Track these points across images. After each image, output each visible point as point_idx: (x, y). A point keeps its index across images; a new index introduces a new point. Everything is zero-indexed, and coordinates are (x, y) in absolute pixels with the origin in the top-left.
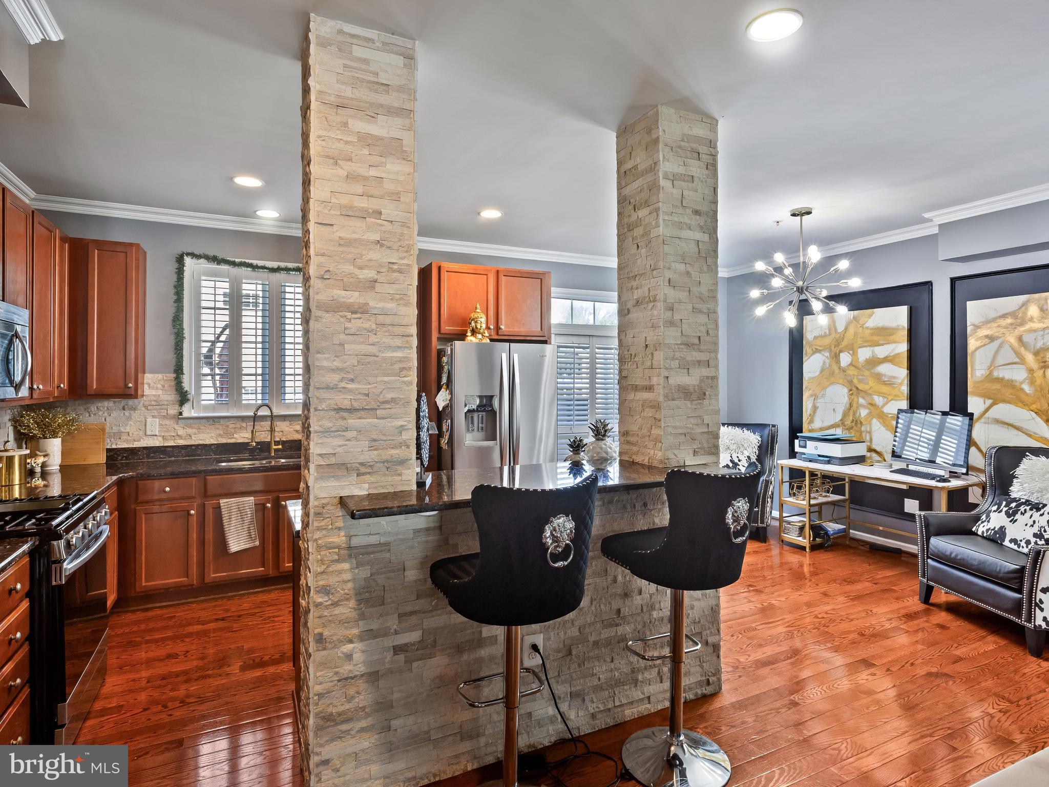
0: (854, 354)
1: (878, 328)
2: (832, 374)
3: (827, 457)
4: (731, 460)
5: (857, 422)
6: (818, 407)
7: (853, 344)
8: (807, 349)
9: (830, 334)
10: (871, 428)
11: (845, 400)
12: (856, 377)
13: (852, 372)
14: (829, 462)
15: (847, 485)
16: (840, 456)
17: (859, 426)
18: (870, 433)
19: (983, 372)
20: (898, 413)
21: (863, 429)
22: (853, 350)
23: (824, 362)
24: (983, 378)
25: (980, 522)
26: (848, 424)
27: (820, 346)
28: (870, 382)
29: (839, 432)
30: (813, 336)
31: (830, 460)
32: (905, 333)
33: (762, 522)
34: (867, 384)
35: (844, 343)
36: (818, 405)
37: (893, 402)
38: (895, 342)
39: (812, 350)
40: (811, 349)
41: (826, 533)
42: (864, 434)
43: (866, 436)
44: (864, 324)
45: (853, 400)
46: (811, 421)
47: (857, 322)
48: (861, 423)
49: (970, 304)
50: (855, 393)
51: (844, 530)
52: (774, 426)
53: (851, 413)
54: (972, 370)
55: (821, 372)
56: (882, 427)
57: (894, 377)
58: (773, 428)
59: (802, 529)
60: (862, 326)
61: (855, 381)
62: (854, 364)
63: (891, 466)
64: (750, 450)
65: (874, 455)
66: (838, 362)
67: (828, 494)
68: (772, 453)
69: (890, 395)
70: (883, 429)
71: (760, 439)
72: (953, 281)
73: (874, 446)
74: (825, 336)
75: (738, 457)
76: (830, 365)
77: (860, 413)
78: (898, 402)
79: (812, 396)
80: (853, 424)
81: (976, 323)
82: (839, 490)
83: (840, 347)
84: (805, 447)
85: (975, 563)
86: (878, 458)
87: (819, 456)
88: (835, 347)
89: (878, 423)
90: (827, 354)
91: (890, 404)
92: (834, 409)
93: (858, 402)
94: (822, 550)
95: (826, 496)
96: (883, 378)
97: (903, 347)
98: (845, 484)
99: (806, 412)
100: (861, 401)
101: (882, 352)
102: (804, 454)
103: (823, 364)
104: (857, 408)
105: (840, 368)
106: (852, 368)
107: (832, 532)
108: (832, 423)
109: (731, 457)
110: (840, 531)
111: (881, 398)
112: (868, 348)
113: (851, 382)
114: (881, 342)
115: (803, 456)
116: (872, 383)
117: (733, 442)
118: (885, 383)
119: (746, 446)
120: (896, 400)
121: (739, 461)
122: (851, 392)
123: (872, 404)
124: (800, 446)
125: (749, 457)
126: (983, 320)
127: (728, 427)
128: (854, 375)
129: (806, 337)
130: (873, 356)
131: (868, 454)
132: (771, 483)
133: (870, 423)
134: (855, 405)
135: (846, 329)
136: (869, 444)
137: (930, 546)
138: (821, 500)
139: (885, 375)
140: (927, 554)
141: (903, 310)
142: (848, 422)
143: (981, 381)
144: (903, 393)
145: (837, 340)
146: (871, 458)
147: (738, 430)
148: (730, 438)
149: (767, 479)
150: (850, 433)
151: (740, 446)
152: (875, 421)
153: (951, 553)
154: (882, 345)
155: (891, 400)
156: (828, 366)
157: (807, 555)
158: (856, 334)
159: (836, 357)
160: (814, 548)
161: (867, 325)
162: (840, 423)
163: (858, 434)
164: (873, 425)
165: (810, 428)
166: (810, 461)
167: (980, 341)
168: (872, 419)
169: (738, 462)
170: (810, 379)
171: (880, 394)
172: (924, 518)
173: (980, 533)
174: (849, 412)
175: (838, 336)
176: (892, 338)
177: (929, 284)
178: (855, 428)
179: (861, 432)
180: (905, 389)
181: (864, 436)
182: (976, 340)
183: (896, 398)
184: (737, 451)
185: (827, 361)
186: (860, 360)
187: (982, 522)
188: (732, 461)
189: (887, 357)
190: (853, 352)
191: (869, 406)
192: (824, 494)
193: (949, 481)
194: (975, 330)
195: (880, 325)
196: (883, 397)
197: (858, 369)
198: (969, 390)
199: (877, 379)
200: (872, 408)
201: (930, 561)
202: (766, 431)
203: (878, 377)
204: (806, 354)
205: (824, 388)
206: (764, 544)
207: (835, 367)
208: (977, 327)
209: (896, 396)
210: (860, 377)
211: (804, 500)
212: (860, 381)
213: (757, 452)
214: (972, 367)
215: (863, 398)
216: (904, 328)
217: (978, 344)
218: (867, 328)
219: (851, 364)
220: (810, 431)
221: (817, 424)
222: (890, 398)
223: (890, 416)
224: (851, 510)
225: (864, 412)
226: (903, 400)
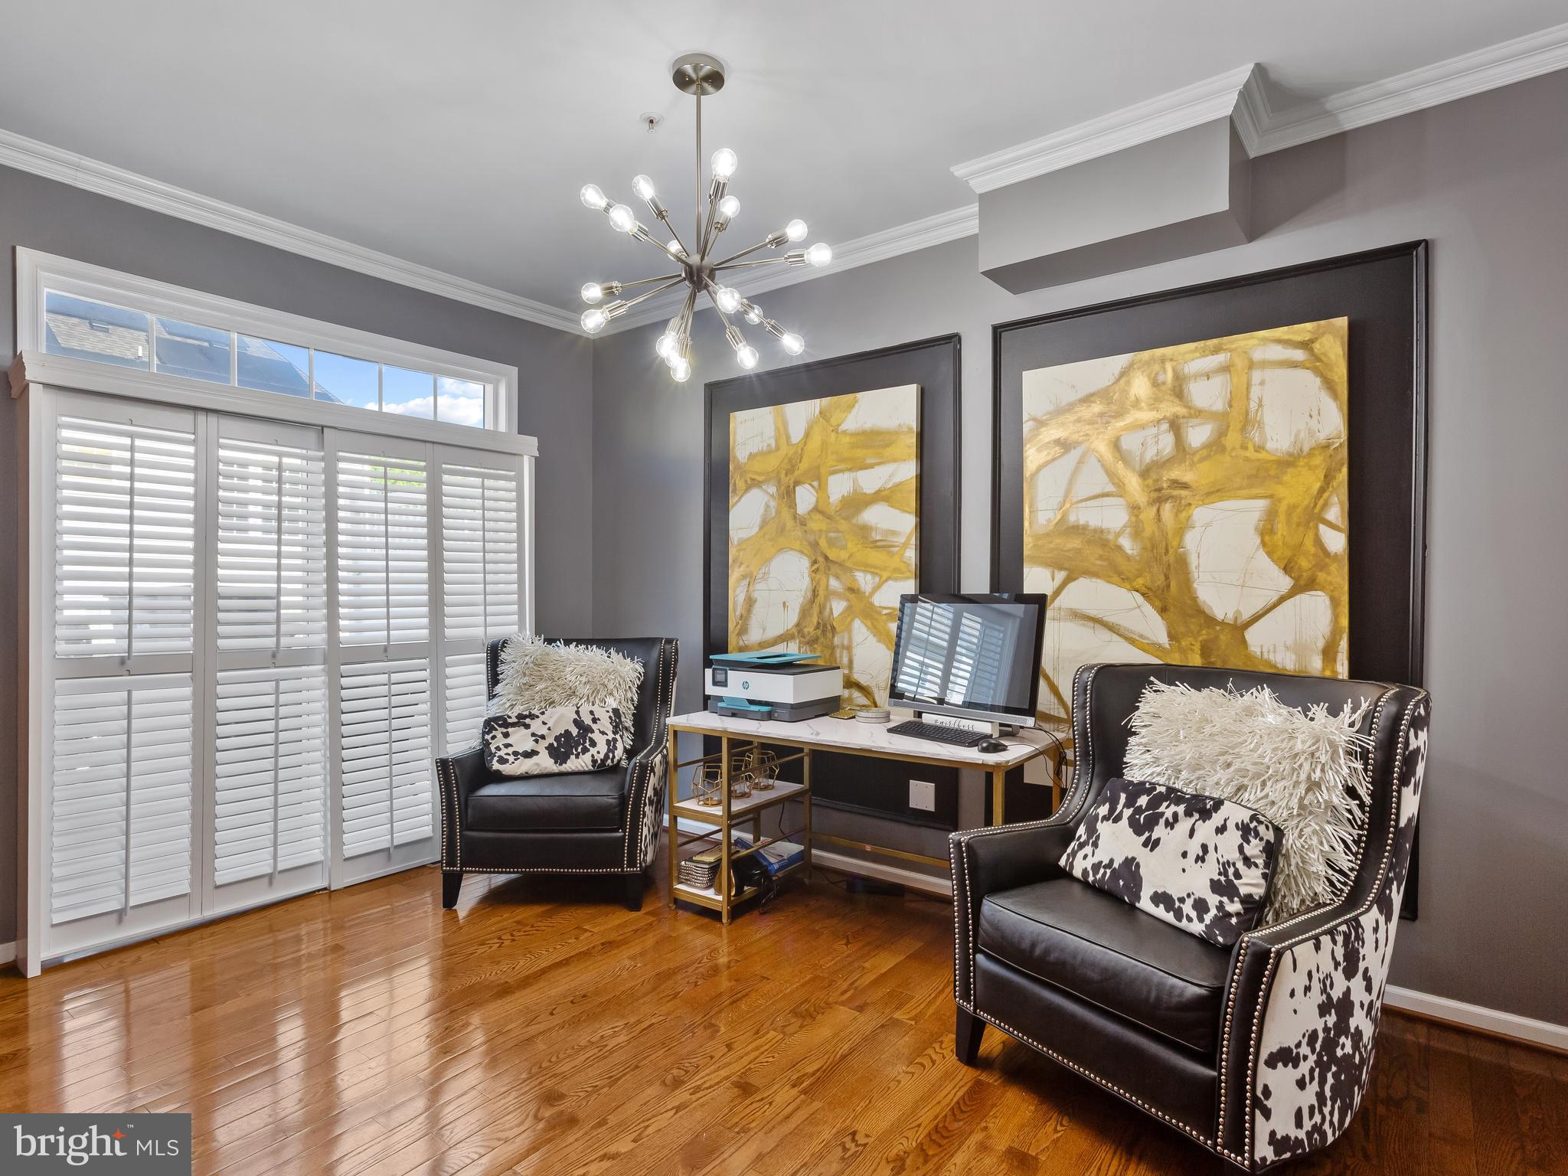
0: (822, 489)
1: (864, 433)
2: (782, 530)
3: (767, 704)
4: (575, 722)
5: (826, 628)
6: (755, 601)
7: (818, 467)
8: (736, 480)
9: (778, 448)
10: (850, 640)
11: (805, 583)
12: (824, 535)
13: (817, 524)
14: (769, 716)
15: (806, 761)
16: (790, 700)
17: (829, 635)
18: (849, 648)
19: (1050, 515)
20: (902, 604)
21: (837, 641)
22: (818, 478)
23: (767, 506)
24: (1051, 527)
25: (1073, 845)
26: (809, 633)
27: (760, 474)
28: (850, 545)
29: (792, 650)
30: (748, 454)
31: (771, 711)
32: (913, 440)
33: (632, 863)
34: (844, 548)
35: (803, 466)
36: (756, 595)
37: (890, 582)
38: (895, 460)
39: (746, 481)
40: (743, 480)
41: (766, 872)
42: (838, 651)
43: (841, 657)
44: (839, 425)
45: (818, 583)
46: (743, 631)
47: (827, 421)
48: (833, 628)
49: (1029, 376)
50: (822, 569)
51: (803, 856)
52: (669, 641)
53: (815, 610)
54: (1030, 512)
55: (761, 528)
56: (871, 636)
57: (894, 533)
58: (668, 647)
59: (715, 868)
60: (836, 430)
61: (823, 543)
62: (820, 508)
63: (887, 717)
64: (620, 695)
65: (856, 694)
66: (792, 505)
67: (771, 782)
68: (665, 700)
69: (884, 569)
70: (872, 640)
71: (642, 670)
72: (998, 331)
73: (858, 677)
74: (769, 452)
75: (592, 713)
76: (778, 512)
77: (831, 609)
78: (900, 584)
79: (744, 577)
80: (819, 632)
81: (1039, 415)
82: (790, 773)
83: (797, 473)
84: (724, 684)
85: (1095, 976)
86: (863, 701)
87: (751, 702)
88: (786, 475)
89: (864, 629)
90: (772, 490)
91: (885, 586)
92: (784, 603)
93: (827, 586)
94: (756, 913)
95: (766, 788)
96: (873, 534)
97: (907, 471)
98: (802, 759)
99: (735, 611)
100: (834, 583)
101: (871, 480)
102: (720, 699)
103: (766, 511)
104: (827, 598)
105: (795, 516)
106: (818, 517)
107: (776, 867)
108: (780, 631)
109: (577, 713)
110: (793, 859)
111: (869, 577)
112: (847, 475)
113: (815, 545)
114: (869, 461)
115: (720, 704)
116: (853, 546)
117: (584, 679)
118: (875, 545)
119: (611, 686)
120: (896, 579)
121: (595, 720)
122: (815, 566)
123: (851, 590)
124: (715, 683)
125: (616, 711)
126: (1051, 408)
127: (577, 646)
128: (820, 530)
129: (735, 457)
130: (855, 490)
131: (846, 693)
132: (652, 770)
133: (849, 629)
134: (821, 592)
135: (807, 435)
136: (846, 672)
137: (983, 921)
138: (758, 798)
139: (876, 529)
140: (975, 942)
141: (909, 394)
142: (810, 630)
143: (1048, 535)
144: (909, 565)
145: (790, 460)
146: (850, 700)
147: (596, 654)
148: (578, 670)
149: (644, 761)
150: (813, 650)
151: (599, 689)
152: (857, 624)
153: (1033, 945)
154: (871, 466)
155: (886, 581)
156: (774, 514)
157: (724, 931)
158: (824, 445)
159: (788, 495)
160: (739, 909)
161: (844, 427)
162: (795, 630)
163: (827, 653)
164: (855, 632)
165: (741, 643)
166: (734, 715)
167: (1045, 453)
168: (853, 620)
169: (591, 723)
170: (742, 542)
171: (868, 568)
172: (968, 851)
173: (1077, 872)
174: (812, 608)
175: (791, 452)
176: (888, 451)
177: (953, 341)
178: (822, 640)
179: (833, 648)
180: (911, 555)
181: (838, 656)
182: (1039, 450)
183: (896, 574)
184: (591, 699)
185: (773, 504)
186: (831, 500)
187: (1081, 846)
188: (578, 723)
189: (879, 491)
190: (820, 485)
191: (848, 594)
192: (764, 782)
193: (1004, 748)
194: (1037, 429)
195: (868, 426)
196: (873, 573)
197: (829, 518)
198: (1026, 552)
199: (863, 537)
200: (852, 596)
201: (980, 957)
202: (655, 653)
203: (864, 531)
204: (735, 490)
205: (768, 561)
206: (634, 914)
207: (786, 515)
208: (1040, 423)
209: (896, 570)
210: (832, 535)
211: (719, 803)
212: (831, 543)
213: (635, 699)
214: (1031, 506)
215: (837, 577)
216: (910, 429)
217: (1043, 457)
218: (844, 432)
219: (816, 509)
220: (741, 650)
221: (754, 635)
222: (885, 575)
223: (885, 612)
224: (814, 809)
225: (838, 607)
226: (909, 578)
